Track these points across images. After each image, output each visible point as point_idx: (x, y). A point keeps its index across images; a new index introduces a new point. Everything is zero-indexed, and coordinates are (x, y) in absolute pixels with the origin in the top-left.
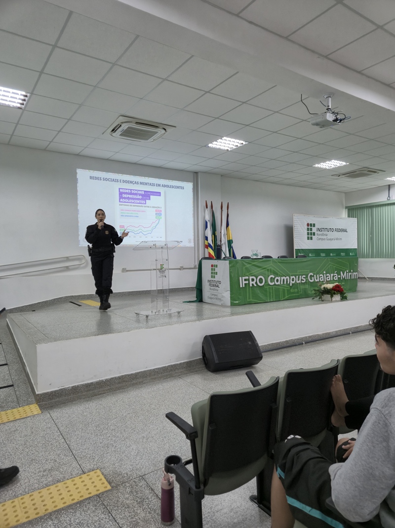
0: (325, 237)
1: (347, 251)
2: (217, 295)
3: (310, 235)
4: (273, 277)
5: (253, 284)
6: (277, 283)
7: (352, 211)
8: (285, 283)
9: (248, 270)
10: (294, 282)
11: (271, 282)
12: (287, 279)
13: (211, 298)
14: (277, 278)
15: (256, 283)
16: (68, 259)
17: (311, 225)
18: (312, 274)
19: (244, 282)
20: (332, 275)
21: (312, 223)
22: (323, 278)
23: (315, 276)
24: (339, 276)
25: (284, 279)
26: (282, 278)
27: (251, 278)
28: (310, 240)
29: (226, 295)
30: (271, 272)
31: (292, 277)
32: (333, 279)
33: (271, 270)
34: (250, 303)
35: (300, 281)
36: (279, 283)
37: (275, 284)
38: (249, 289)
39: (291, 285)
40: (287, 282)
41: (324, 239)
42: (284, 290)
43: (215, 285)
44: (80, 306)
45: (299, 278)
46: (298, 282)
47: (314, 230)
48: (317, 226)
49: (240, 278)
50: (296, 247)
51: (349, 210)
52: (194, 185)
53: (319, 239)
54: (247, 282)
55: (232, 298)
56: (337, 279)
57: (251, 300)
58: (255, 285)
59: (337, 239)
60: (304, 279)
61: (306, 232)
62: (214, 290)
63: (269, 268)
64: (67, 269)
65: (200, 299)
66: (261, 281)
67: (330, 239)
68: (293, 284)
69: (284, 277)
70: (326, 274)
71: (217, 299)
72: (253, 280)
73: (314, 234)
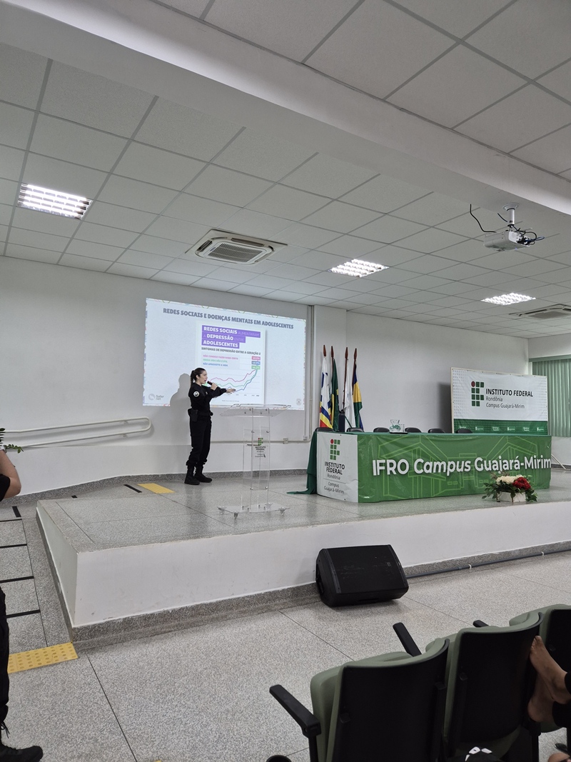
0: (498, 402)
1: (533, 424)
2: (338, 486)
3: (477, 400)
4: (422, 461)
5: (391, 471)
6: (427, 471)
7: (540, 365)
8: (440, 471)
9: (385, 450)
10: (452, 470)
11: (419, 469)
12: (442, 466)
13: (329, 490)
14: (427, 463)
15: (396, 469)
16: (126, 423)
17: (478, 383)
18: (481, 460)
19: (379, 468)
20: (511, 462)
21: (480, 381)
22: (497, 465)
23: (485, 462)
24: (522, 464)
25: (437, 466)
26: (435, 464)
27: (389, 461)
28: (476, 407)
29: (351, 485)
30: (419, 454)
31: (450, 463)
32: (513, 468)
33: (419, 450)
34: (387, 500)
35: (462, 470)
36: (430, 471)
37: (424, 473)
38: (386, 479)
39: (448, 474)
40: (442, 469)
41: (498, 406)
42: (437, 482)
43: (335, 470)
44: (139, 492)
45: (460, 464)
46: (458, 470)
47: (482, 391)
48: (486, 386)
49: (374, 461)
50: (455, 416)
51: (534, 364)
52: (307, 323)
53: (490, 405)
54: (383, 468)
55: (361, 492)
56: (519, 468)
57: (388, 495)
58: (395, 473)
59: (517, 406)
60: (469, 467)
61: (470, 394)
62: (334, 477)
63: (417, 448)
65: (312, 490)
66: (403, 466)
67: (506, 406)
68: (450, 473)
69: (438, 463)
70: (502, 460)
71: (337, 491)
72: (391, 465)
73: (482, 398)
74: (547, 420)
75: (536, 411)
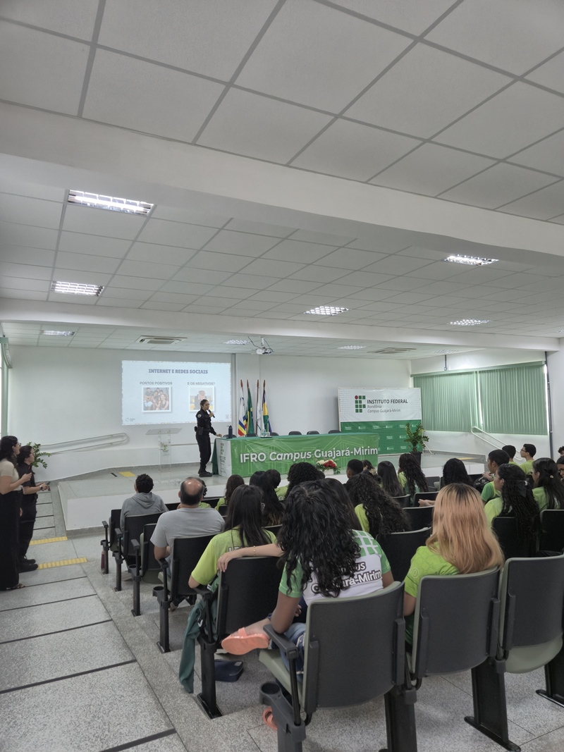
0: (379, 409)
4: (275, 453)
5: (254, 460)
6: (279, 459)
8: (288, 459)
10: (297, 458)
11: (273, 457)
12: (290, 456)
14: (279, 454)
15: (257, 459)
16: (112, 436)
17: (360, 397)
18: (320, 451)
19: (245, 458)
20: (343, 451)
21: (362, 395)
25: (287, 456)
26: (285, 455)
27: (252, 455)
28: (359, 413)
30: (274, 449)
31: (295, 454)
32: (344, 455)
33: (274, 447)
35: (305, 457)
36: (281, 459)
40: (290, 458)
41: (378, 411)
44: (117, 477)
45: (303, 454)
46: (302, 457)
47: (364, 402)
48: (367, 398)
49: (241, 455)
50: (340, 421)
51: (414, 379)
52: (232, 366)
53: (371, 411)
54: (248, 458)
58: (256, 461)
59: (394, 411)
60: (310, 456)
61: (354, 404)
64: (112, 444)
66: (262, 457)
67: (384, 411)
69: (287, 454)
70: (336, 450)
72: (254, 456)
73: (364, 406)
74: (421, 419)
75: (410, 412)
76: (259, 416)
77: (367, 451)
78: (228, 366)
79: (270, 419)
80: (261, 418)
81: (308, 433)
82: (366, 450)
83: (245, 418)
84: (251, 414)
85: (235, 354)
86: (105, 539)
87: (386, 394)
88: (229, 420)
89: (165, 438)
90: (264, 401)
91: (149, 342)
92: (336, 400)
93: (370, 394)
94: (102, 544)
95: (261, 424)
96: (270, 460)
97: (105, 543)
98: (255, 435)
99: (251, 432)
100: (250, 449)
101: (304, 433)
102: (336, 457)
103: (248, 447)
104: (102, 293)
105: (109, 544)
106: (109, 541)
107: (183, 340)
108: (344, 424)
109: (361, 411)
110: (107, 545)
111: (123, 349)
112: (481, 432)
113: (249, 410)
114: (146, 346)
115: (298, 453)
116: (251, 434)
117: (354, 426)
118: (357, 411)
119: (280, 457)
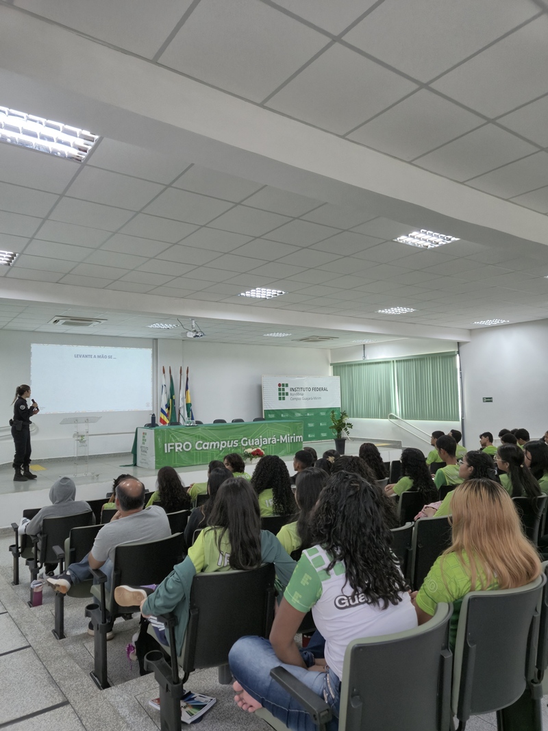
0: (300, 396)
2: (145, 460)
3: (282, 395)
4: (201, 442)
5: (179, 450)
6: (205, 448)
7: (338, 368)
8: (214, 448)
10: (224, 447)
11: (199, 447)
12: (217, 445)
13: (142, 463)
14: (205, 443)
15: (182, 448)
17: (283, 385)
18: (246, 439)
19: (169, 448)
20: (269, 439)
22: (258, 441)
23: (250, 440)
24: (278, 440)
25: (213, 445)
26: (211, 443)
27: (176, 444)
28: (282, 401)
29: (151, 459)
30: (199, 438)
31: (222, 443)
32: (271, 443)
33: (199, 436)
35: (231, 446)
36: (208, 448)
37: (203, 449)
38: (175, 454)
39: (221, 449)
40: (216, 446)
41: (300, 399)
43: (145, 450)
45: (230, 442)
46: (229, 446)
47: (287, 390)
48: (290, 386)
49: (166, 445)
50: (264, 408)
51: (335, 367)
52: (153, 351)
53: (293, 399)
54: (173, 448)
55: (157, 463)
57: (176, 463)
58: (181, 450)
59: (315, 398)
60: (237, 444)
61: (278, 392)
62: (144, 455)
63: (197, 435)
65: (135, 465)
66: (187, 446)
67: (307, 399)
68: (223, 449)
69: (213, 443)
70: (262, 438)
71: (146, 463)
72: (179, 446)
73: (287, 394)
74: (340, 406)
75: (331, 400)
76: (181, 404)
77: (293, 439)
78: (149, 351)
79: (192, 408)
80: (183, 406)
81: (233, 421)
82: (291, 437)
83: (167, 406)
84: (173, 401)
85: (156, 339)
86: (15, 544)
87: (306, 382)
88: (150, 408)
89: (82, 428)
90: (187, 388)
91: (64, 324)
92: (260, 389)
93: (293, 382)
94: (10, 550)
95: (184, 412)
96: (196, 450)
97: (14, 548)
98: (178, 424)
99: (173, 421)
100: (175, 438)
101: (229, 421)
102: (263, 445)
103: (172, 436)
104: (15, 262)
105: (20, 550)
106: (19, 545)
107: (103, 322)
108: (268, 412)
109: (284, 398)
110: (18, 550)
111: (33, 331)
112: (397, 418)
113: (172, 398)
114: (60, 328)
115: (225, 442)
116: (174, 422)
117: (278, 413)
118: (280, 399)
119: (206, 446)
